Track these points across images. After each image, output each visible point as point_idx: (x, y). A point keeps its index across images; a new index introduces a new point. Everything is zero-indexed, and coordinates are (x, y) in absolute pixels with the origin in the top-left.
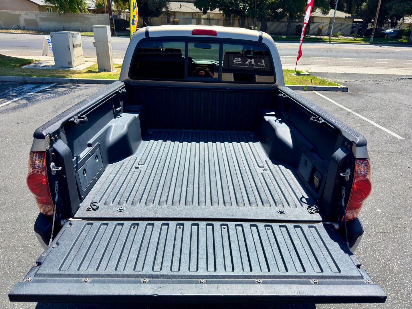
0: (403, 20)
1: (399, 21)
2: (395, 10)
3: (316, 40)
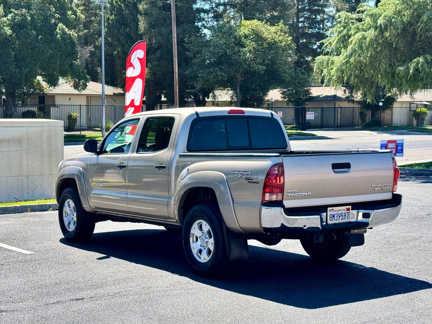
0: (213, 97)
1: (208, 98)
2: (203, 79)
3: (74, 139)
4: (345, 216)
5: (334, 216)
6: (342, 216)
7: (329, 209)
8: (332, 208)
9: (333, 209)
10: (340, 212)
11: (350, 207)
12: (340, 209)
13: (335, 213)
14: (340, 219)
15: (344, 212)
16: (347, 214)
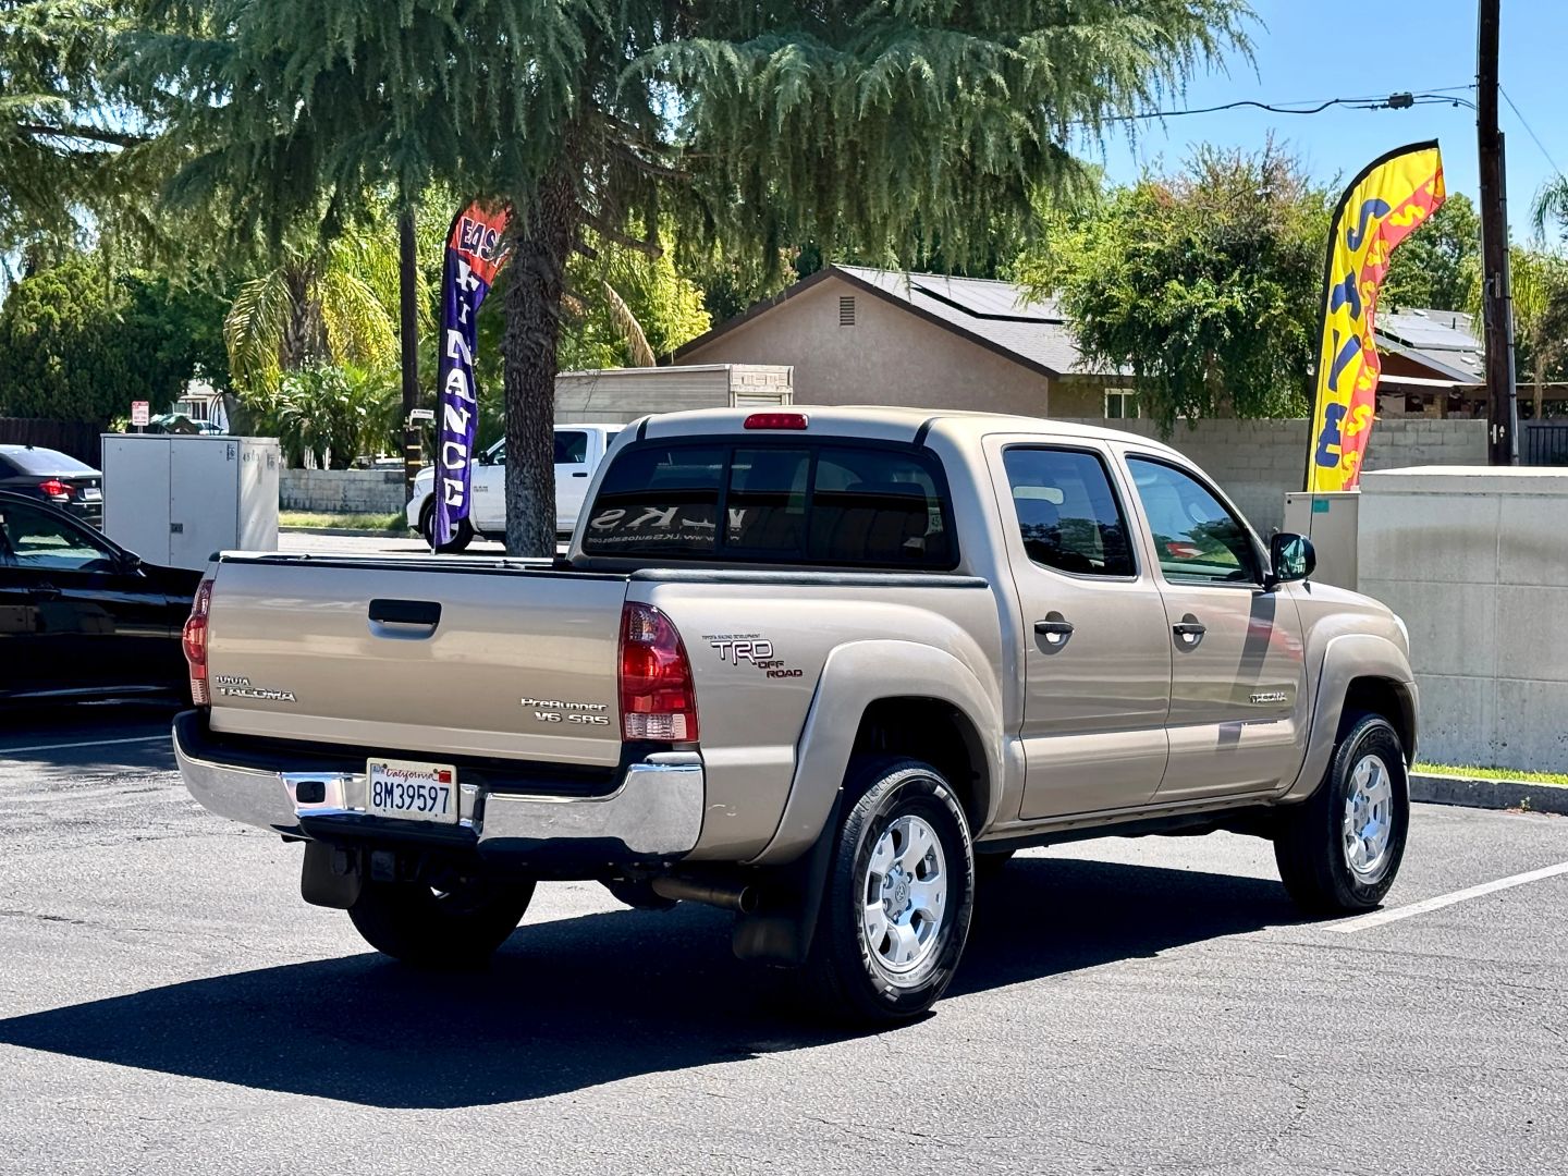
4: (434, 799)
5: (390, 792)
6: (419, 796)
7: (370, 761)
8: (381, 761)
9: (385, 766)
10: (415, 782)
11: (452, 769)
12: (412, 770)
13: (397, 780)
14: (414, 808)
15: (428, 783)
16: (441, 795)
